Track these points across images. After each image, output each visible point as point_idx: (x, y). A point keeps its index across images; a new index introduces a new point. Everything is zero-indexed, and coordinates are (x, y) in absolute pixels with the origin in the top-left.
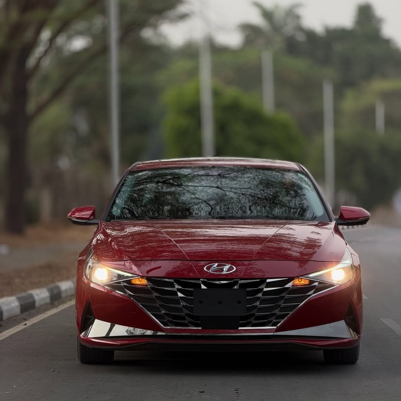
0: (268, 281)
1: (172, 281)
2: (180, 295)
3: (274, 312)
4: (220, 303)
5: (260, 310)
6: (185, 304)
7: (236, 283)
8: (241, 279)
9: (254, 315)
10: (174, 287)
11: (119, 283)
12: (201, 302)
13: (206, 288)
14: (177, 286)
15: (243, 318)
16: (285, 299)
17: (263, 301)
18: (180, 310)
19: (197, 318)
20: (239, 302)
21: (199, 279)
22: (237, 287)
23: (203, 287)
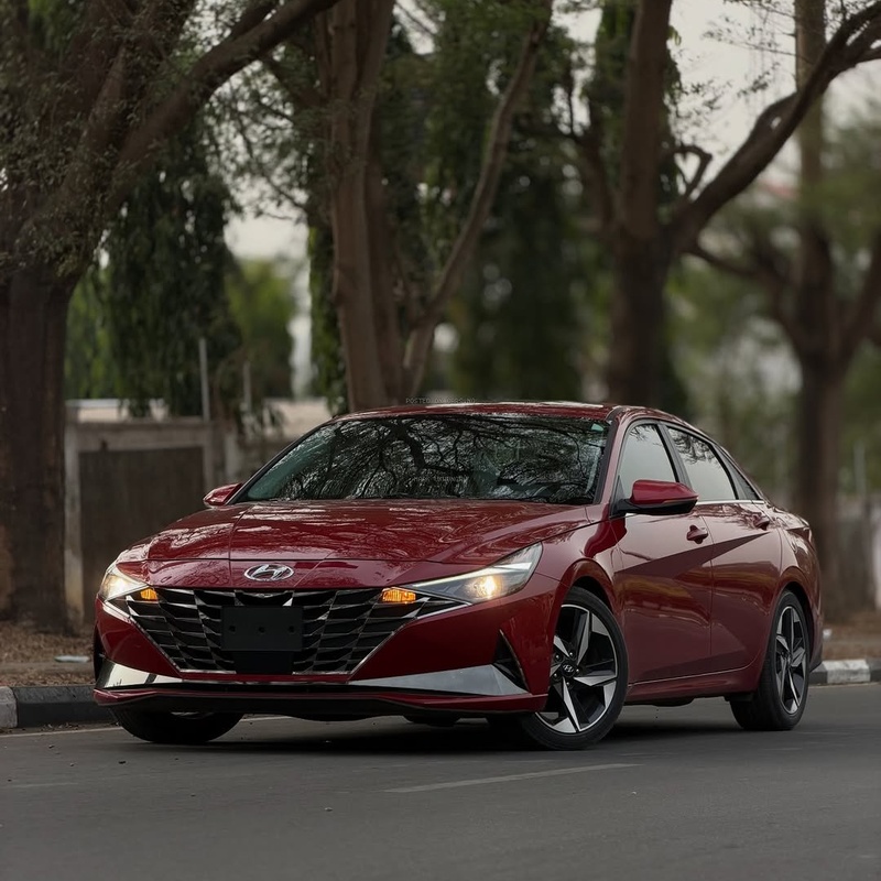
0: (338, 593)
1: (192, 593)
2: (202, 616)
3: (348, 646)
4: (261, 630)
5: (325, 643)
6: (209, 631)
7: (288, 596)
8: (297, 590)
9: (314, 650)
12: (232, 628)
13: (242, 605)
14: (199, 602)
15: (298, 656)
16: (367, 625)
17: (329, 628)
18: (202, 641)
19: (228, 655)
20: (291, 629)
21: (231, 590)
22: (289, 603)
23: (238, 603)
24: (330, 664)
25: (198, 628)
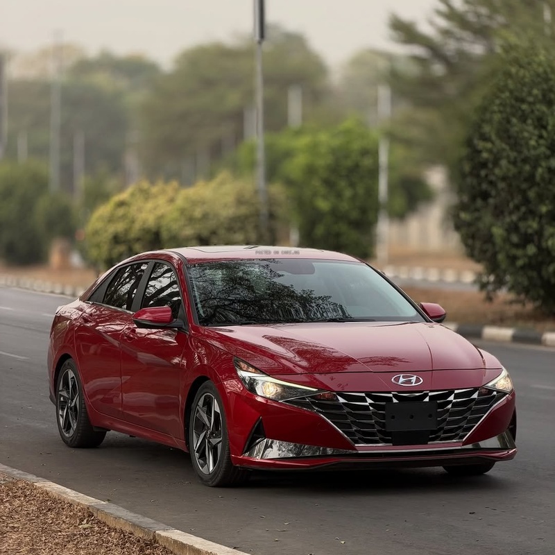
0: (456, 392)
1: (363, 395)
2: (373, 410)
3: (461, 424)
4: (412, 417)
5: (449, 423)
6: (376, 419)
7: (426, 395)
8: (431, 391)
9: (442, 428)
10: (367, 402)
11: (304, 398)
12: (393, 417)
13: (397, 401)
14: (369, 401)
15: (432, 432)
16: (472, 411)
17: (452, 413)
18: (372, 426)
19: (389, 434)
20: (430, 416)
21: (390, 393)
22: (427, 399)
23: (395, 401)
24: (451, 436)
25: (369, 417)
